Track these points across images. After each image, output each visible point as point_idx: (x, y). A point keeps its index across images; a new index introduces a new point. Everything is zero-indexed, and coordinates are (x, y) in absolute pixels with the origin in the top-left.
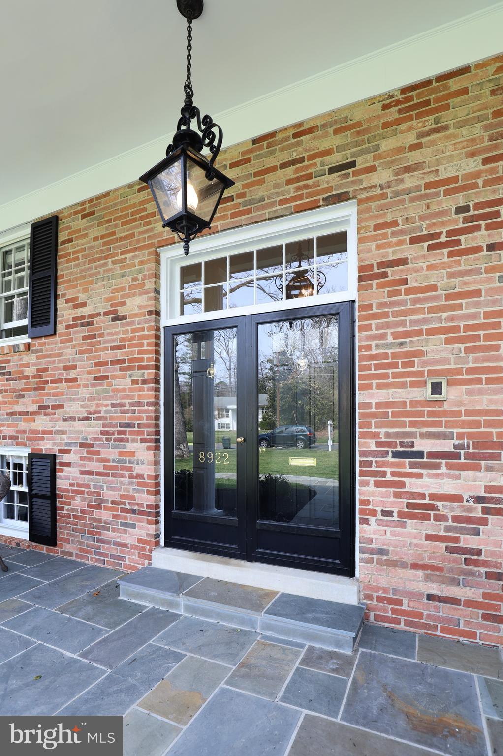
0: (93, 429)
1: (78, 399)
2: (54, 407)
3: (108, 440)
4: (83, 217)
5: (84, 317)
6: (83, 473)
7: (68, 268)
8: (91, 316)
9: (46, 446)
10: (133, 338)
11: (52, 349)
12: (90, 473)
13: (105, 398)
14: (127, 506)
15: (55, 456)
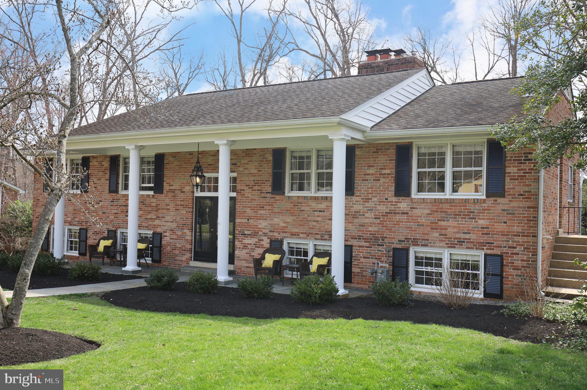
1: (170, 216)
2: (162, 217)
3: (178, 229)
4: (173, 157)
5: (172, 190)
6: (170, 239)
7: (167, 172)
8: (174, 190)
9: (159, 230)
10: (186, 199)
11: (162, 198)
12: (173, 239)
13: (178, 216)
14: (183, 249)
15: (162, 234)
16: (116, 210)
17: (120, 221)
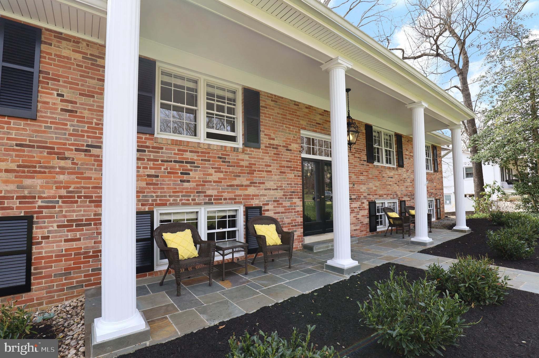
0: (279, 194)
1: (272, 181)
2: (259, 183)
3: (286, 198)
4: (272, 101)
5: (274, 145)
6: (275, 213)
7: (265, 120)
8: (277, 145)
9: (255, 203)
10: (294, 159)
11: (258, 155)
12: (279, 213)
13: (284, 181)
14: (294, 224)
15: (261, 207)
16: (151, 168)
17: (165, 192)
